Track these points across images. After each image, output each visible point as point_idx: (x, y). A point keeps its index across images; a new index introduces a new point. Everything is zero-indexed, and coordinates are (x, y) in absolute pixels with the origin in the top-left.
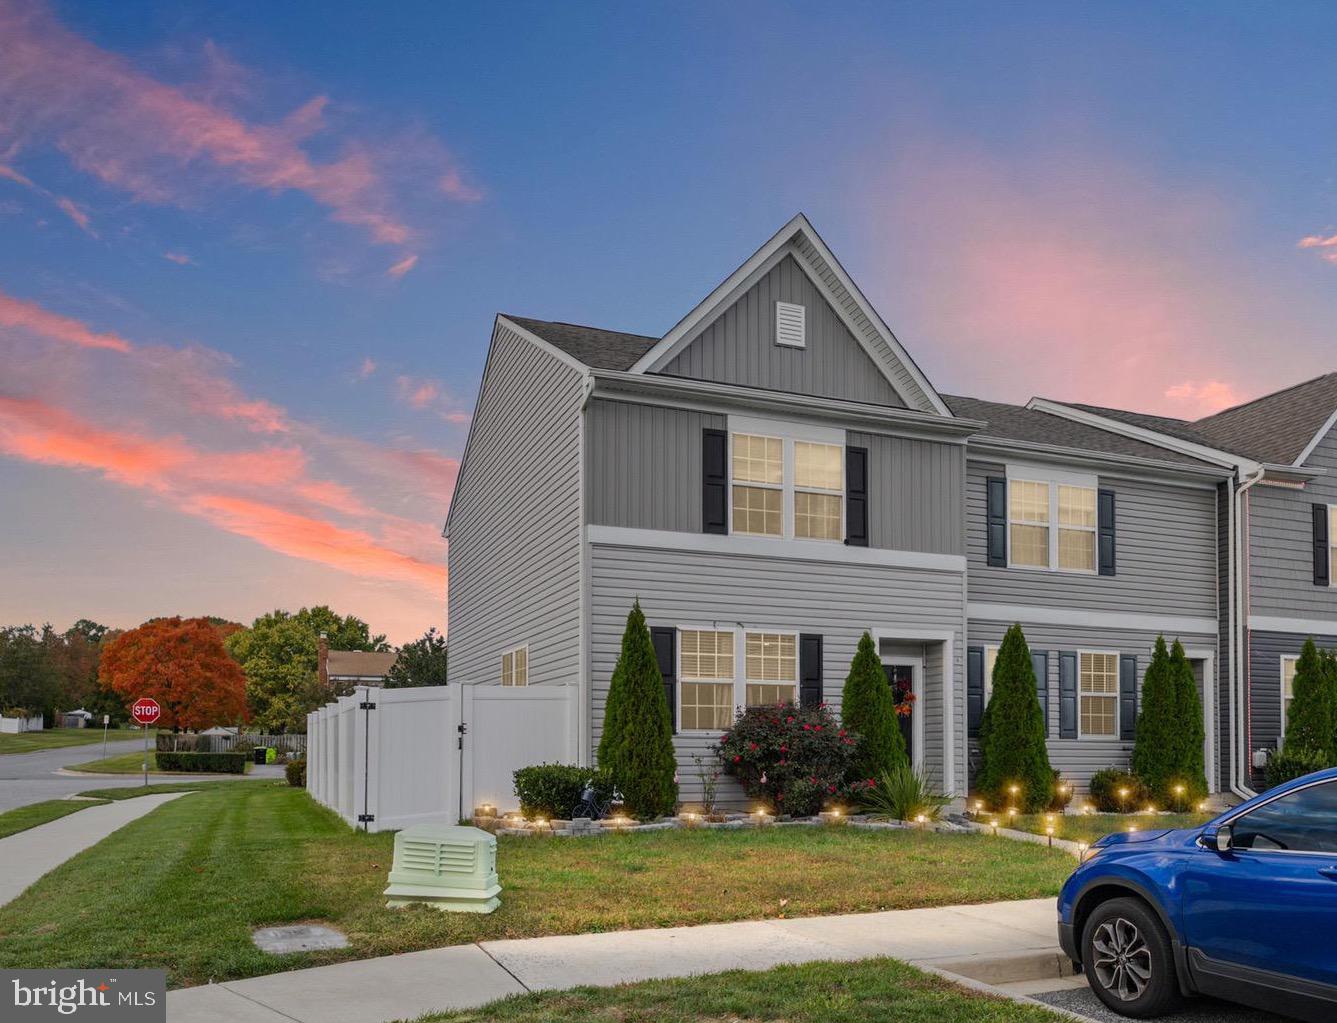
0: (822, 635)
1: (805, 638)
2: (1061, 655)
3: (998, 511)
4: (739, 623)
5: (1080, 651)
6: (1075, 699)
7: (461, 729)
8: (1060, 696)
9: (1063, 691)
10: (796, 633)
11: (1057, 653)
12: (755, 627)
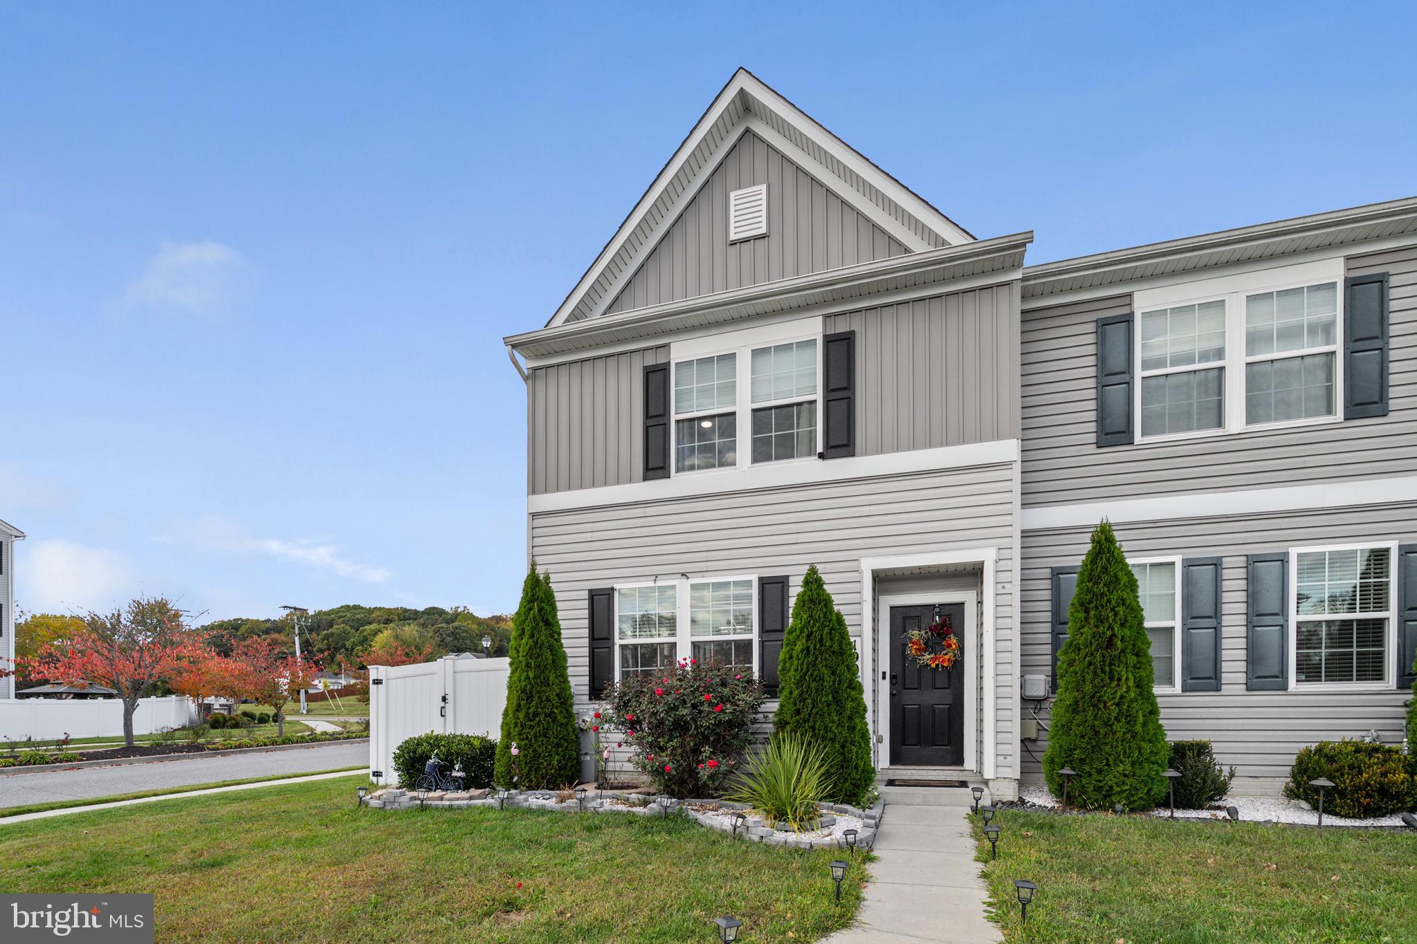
0: (788, 577)
1: (764, 583)
2: (1252, 562)
3: (1116, 362)
4: (683, 574)
5: (1294, 552)
6: (1283, 628)
7: (444, 699)
8: (1250, 625)
9: (1255, 616)
10: (754, 577)
11: (1244, 558)
12: (703, 577)
